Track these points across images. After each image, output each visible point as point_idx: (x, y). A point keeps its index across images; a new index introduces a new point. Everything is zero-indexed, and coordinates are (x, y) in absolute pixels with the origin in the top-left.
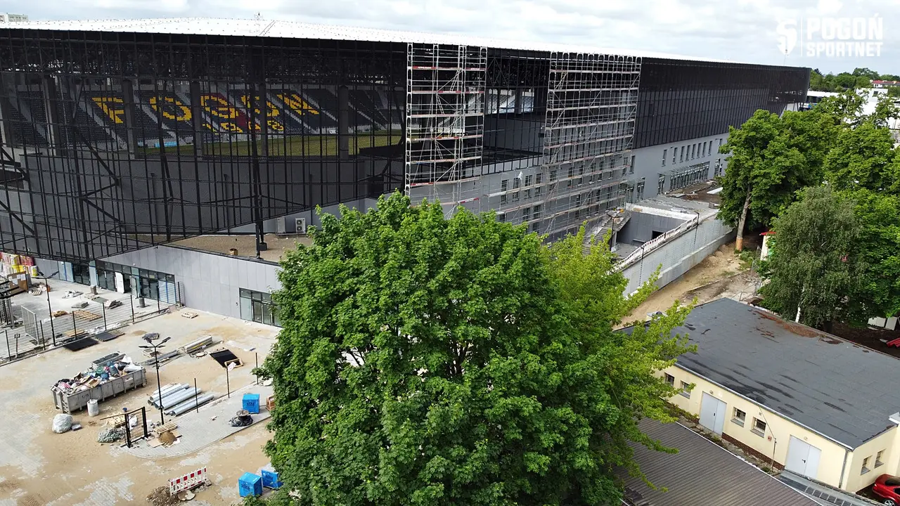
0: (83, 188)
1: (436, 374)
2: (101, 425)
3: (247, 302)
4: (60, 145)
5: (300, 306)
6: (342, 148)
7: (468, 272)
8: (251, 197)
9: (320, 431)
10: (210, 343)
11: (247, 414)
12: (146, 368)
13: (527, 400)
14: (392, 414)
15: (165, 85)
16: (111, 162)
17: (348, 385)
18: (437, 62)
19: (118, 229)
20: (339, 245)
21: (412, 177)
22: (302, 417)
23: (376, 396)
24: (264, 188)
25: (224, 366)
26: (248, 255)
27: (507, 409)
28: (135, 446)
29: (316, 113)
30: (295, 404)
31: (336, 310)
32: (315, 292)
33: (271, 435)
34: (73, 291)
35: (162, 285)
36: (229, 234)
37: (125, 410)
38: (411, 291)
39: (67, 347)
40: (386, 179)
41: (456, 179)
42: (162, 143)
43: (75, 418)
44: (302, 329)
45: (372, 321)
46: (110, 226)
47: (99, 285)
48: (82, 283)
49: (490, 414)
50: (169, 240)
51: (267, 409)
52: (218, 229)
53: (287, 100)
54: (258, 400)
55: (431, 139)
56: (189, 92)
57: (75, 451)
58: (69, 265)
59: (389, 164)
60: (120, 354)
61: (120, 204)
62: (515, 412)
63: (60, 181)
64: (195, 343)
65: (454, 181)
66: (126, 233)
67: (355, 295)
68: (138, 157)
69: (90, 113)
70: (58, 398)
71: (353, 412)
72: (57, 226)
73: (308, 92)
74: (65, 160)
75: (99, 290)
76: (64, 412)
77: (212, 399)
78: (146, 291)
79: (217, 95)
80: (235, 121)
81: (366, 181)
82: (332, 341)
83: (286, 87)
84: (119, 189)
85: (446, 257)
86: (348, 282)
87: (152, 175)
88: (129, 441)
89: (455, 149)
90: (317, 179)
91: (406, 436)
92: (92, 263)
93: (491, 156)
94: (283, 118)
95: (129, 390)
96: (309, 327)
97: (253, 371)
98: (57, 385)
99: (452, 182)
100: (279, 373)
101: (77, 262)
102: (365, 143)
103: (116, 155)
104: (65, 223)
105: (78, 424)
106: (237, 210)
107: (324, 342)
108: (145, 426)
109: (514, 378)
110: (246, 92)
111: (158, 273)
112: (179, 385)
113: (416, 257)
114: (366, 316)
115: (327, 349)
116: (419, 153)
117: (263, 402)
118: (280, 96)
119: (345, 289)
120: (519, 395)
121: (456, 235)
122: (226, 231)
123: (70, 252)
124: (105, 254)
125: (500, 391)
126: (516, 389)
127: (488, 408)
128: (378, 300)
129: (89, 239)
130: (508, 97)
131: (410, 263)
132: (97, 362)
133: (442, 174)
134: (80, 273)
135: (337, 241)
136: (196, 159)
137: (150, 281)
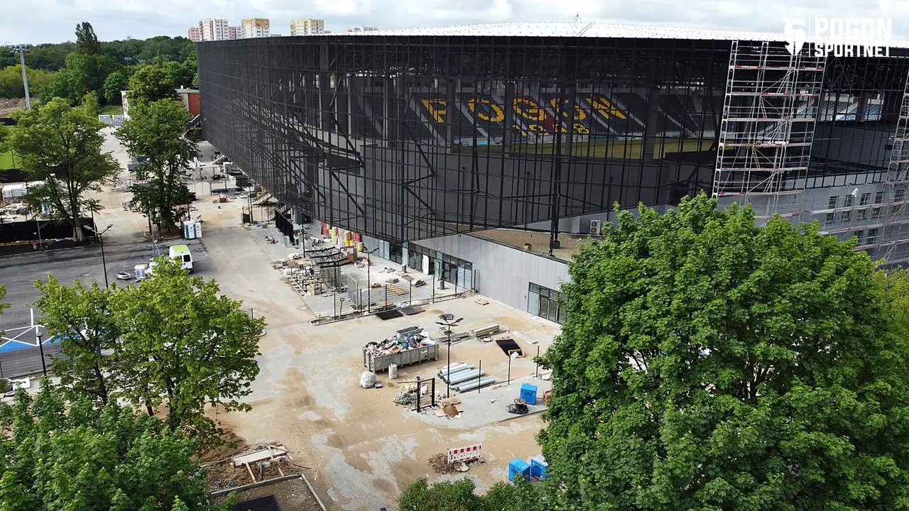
0: (405, 178)
1: (727, 392)
2: (398, 388)
3: (535, 297)
4: (392, 138)
5: (587, 300)
6: (647, 152)
7: (777, 285)
8: (550, 195)
9: (594, 430)
10: (497, 331)
11: (524, 403)
12: (439, 344)
13: (836, 439)
14: (674, 424)
15: (483, 88)
16: (430, 155)
17: (628, 387)
18: (765, 61)
19: (429, 216)
20: (634, 244)
21: (721, 185)
22: (577, 412)
23: (657, 404)
24: (563, 186)
25: (507, 354)
26: (541, 251)
27: (809, 445)
28: (423, 412)
29: (623, 117)
30: (572, 398)
31: (624, 309)
32: (604, 288)
33: (545, 425)
34: (388, 268)
35: (461, 270)
36: (526, 229)
37: (418, 378)
38: (707, 299)
39: (378, 315)
40: (691, 186)
41: (773, 191)
42: (475, 142)
43: (379, 378)
44: (587, 324)
45: (661, 324)
46: (423, 213)
47: (409, 265)
48: (396, 262)
49: (787, 446)
50: (471, 230)
51: (543, 402)
52: (516, 224)
53: (595, 105)
54: (535, 392)
55: (749, 145)
56: (504, 94)
57: (375, 406)
58: (387, 244)
59: (696, 170)
60: (420, 328)
61: (434, 192)
62: (819, 450)
63: (389, 169)
64: (483, 329)
65: (771, 193)
66: (436, 220)
67: (645, 296)
68: (453, 151)
69: (418, 113)
70: (367, 357)
71: (630, 415)
72: (382, 210)
73: (618, 96)
74: (394, 151)
75: (408, 269)
76: (370, 371)
77: (493, 383)
78: (447, 275)
79: (530, 98)
80: (543, 123)
81: (668, 186)
82: (616, 339)
83: (596, 91)
84: (434, 180)
85: (752, 266)
86: (639, 282)
87: (464, 168)
88: (418, 407)
89: (776, 157)
90: (617, 181)
91: (685, 448)
92: (405, 244)
93: (820, 168)
94: (590, 121)
95: (424, 361)
96: (594, 323)
97: (534, 359)
98: (367, 346)
99: (767, 193)
100: (559, 364)
101: (394, 242)
102: (672, 148)
103: (435, 148)
104: (389, 206)
105: (380, 383)
106: (535, 206)
107: (608, 339)
108: (433, 396)
109: (822, 411)
110: (556, 96)
111: (459, 259)
112: (466, 365)
113: (717, 262)
114: (654, 318)
115: (610, 346)
116: (732, 160)
117: (539, 395)
118: (589, 100)
119: (636, 288)
120: (827, 432)
121: (767, 243)
122: (523, 226)
123: (389, 233)
124: (417, 237)
125: (802, 424)
126: (823, 425)
127: (785, 440)
128: (670, 303)
129: (405, 223)
130: (849, 104)
131: (710, 269)
132: (400, 332)
133: (757, 184)
134: (395, 253)
135: (632, 240)
136: (503, 155)
137: (452, 266)
